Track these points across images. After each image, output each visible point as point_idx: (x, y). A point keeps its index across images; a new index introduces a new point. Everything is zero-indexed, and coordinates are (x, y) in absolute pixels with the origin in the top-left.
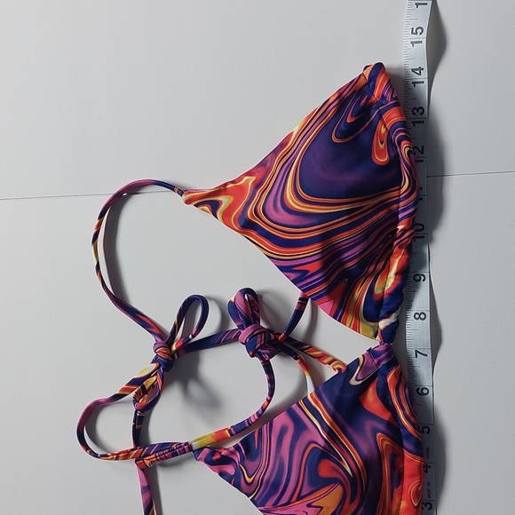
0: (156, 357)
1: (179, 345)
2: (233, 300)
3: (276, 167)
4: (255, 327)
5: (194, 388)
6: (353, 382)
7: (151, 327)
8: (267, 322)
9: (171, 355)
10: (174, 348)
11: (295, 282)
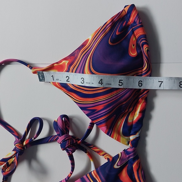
0: (15, 148)
1: (27, 143)
2: (56, 120)
3: (80, 56)
4: (66, 136)
5: (34, 164)
6: (116, 166)
7: (13, 132)
8: (73, 132)
9: (23, 147)
10: (24, 144)
11: (88, 115)
